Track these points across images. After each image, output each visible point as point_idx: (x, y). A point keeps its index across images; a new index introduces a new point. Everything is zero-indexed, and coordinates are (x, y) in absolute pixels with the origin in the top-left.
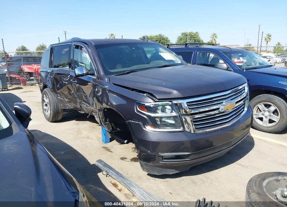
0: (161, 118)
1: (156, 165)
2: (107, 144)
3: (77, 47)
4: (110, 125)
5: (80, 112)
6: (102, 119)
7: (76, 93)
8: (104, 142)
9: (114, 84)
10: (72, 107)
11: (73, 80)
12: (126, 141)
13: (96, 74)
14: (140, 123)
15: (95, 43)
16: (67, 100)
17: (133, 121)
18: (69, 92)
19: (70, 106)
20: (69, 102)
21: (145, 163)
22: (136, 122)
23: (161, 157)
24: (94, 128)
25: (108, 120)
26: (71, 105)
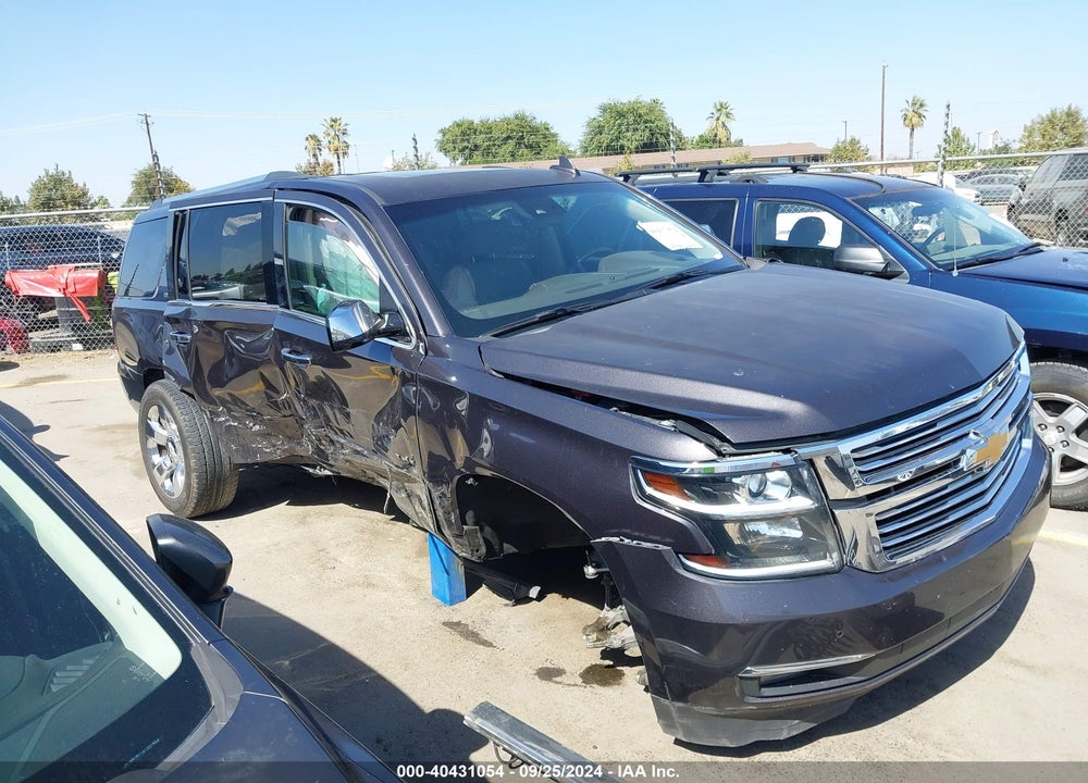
1: (728, 713)
2: (457, 606)
3: (299, 213)
4: (479, 535)
5: (311, 470)
6: (447, 513)
7: (304, 401)
8: (443, 599)
9: (507, 376)
10: (278, 456)
11: (290, 353)
12: (534, 592)
13: (410, 328)
14: (661, 547)
16: (257, 427)
17: (626, 541)
18: (269, 397)
19: (271, 450)
20: (265, 435)
21: (680, 704)
22: (645, 545)
23: (756, 682)
24: (376, 533)
25: (470, 516)
26: (274, 446)
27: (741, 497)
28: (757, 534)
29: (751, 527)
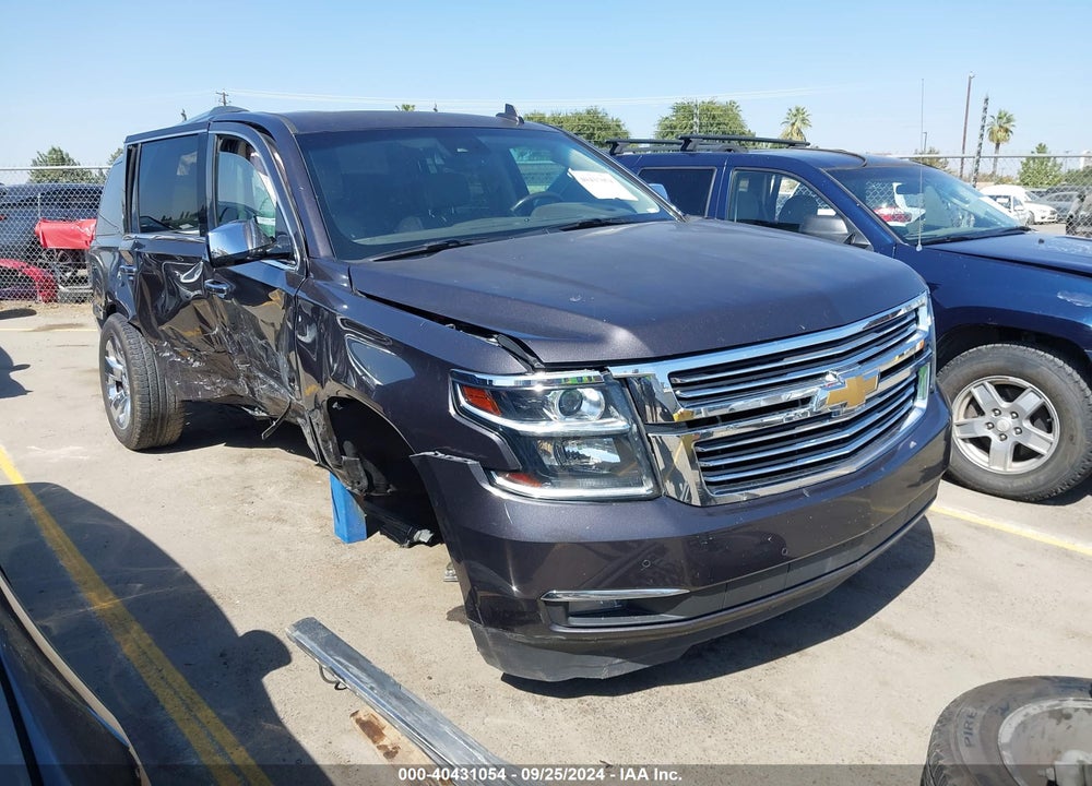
0: (560, 440)
1: (539, 642)
2: (355, 544)
3: (230, 144)
4: (359, 467)
5: (250, 412)
6: (324, 441)
7: (230, 335)
8: (343, 537)
9: (369, 296)
10: (218, 394)
11: (212, 283)
13: (297, 256)
14: (470, 462)
15: (298, 128)
16: (197, 364)
17: (440, 455)
18: (204, 332)
19: (211, 389)
20: (206, 373)
21: (494, 630)
22: (455, 458)
23: (561, 609)
25: (348, 445)
26: (214, 384)
27: (554, 413)
28: (578, 456)
29: (571, 448)
